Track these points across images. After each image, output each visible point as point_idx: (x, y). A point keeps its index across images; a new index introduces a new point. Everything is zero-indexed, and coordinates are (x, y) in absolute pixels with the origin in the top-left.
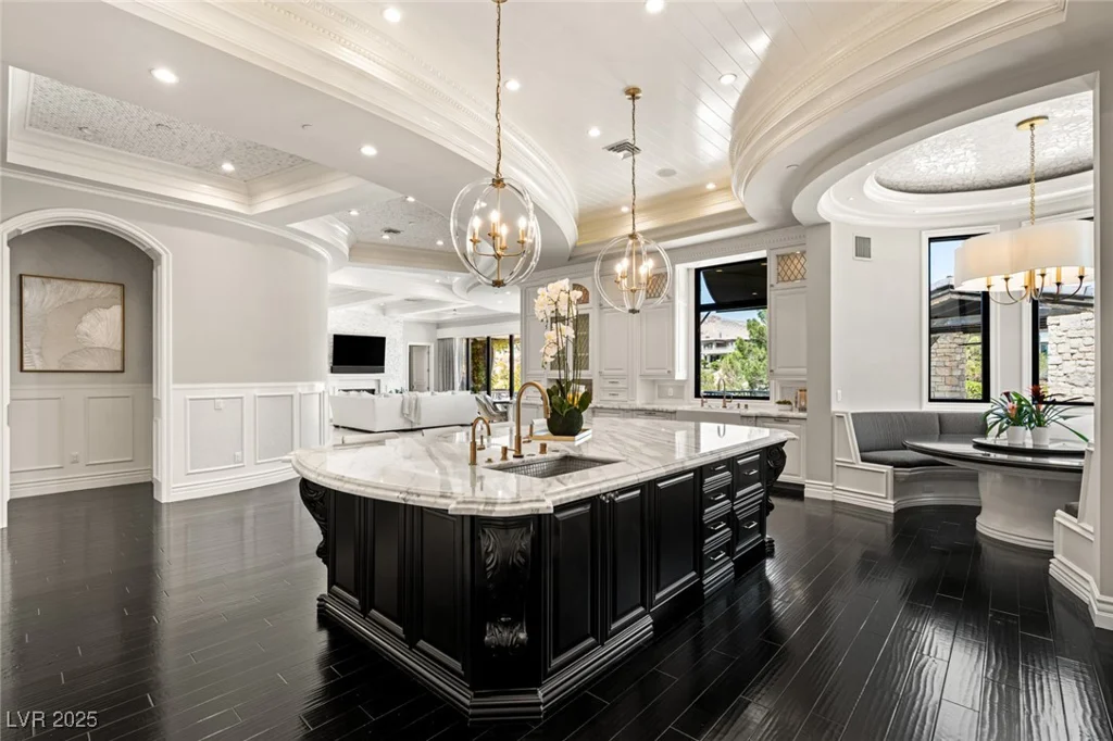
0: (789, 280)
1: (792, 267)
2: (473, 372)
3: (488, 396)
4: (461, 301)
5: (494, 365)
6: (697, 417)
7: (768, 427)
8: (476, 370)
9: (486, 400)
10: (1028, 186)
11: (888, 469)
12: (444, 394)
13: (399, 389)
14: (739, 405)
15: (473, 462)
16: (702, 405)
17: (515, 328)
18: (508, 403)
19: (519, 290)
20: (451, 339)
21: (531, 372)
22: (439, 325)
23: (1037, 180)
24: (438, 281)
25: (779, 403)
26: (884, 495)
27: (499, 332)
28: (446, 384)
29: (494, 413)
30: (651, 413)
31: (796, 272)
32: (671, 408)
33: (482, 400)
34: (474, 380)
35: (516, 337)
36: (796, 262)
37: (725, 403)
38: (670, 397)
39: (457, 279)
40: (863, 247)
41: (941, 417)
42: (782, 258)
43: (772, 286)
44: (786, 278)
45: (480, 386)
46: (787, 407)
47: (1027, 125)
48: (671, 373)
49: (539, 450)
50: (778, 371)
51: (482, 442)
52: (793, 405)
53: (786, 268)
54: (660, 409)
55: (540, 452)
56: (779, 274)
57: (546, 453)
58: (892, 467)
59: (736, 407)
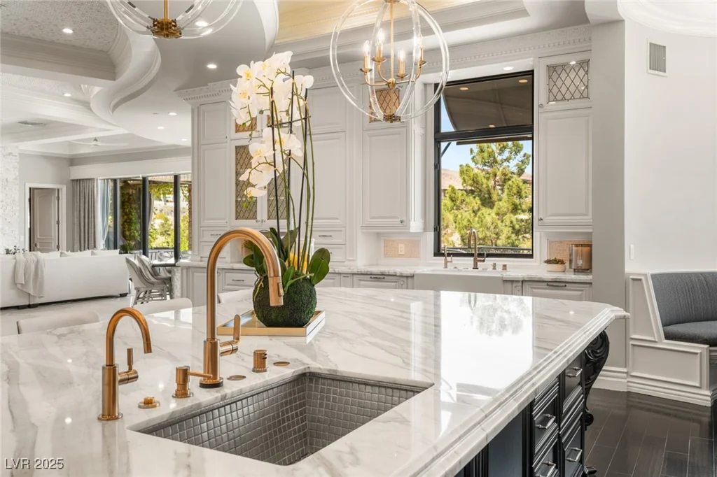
0: (564, 99)
1: (568, 82)
2: (123, 225)
3: (143, 257)
4: (104, 126)
5: (153, 216)
6: (437, 283)
7: (534, 295)
8: (127, 222)
9: (141, 261)
11: (701, 348)
12: (78, 254)
13: (11, 248)
14: (495, 266)
15: (110, 413)
16: (446, 267)
17: (183, 168)
18: (173, 265)
19: (189, 108)
20: (91, 180)
21: (206, 223)
22: (73, 161)
24: (67, 95)
25: (548, 262)
26: (698, 385)
27: (160, 171)
28: (83, 240)
29: (153, 279)
30: (379, 278)
31: (572, 89)
32: (407, 270)
33: (136, 262)
34: (124, 236)
35: (182, 179)
36: (564, 75)
37: (476, 263)
38: (401, 256)
39: (97, 89)
40: (657, 57)
42: (552, 69)
43: (541, 106)
44: (559, 97)
45: (133, 243)
46: (559, 267)
48: (405, 223)
49: (252, 366)
50: (547, 219)
51: (130, 362)
52: (567, 264)
53: (559, 83)
54: (392, 272)
55: (254, 371)
56: (550, 91)
57: (266, 371)
58: (706, 346)
59: (491, 269)
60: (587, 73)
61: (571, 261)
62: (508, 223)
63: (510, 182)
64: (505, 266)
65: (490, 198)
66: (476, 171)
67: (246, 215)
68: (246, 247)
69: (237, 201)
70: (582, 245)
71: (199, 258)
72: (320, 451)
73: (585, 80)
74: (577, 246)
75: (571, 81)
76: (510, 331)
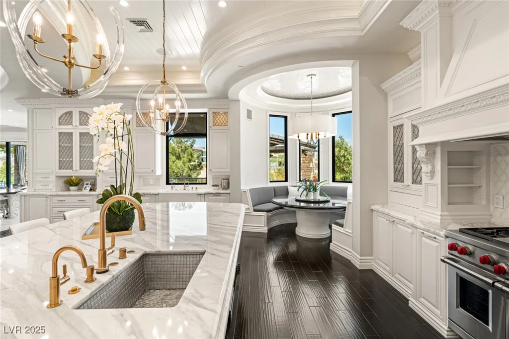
0: (219, 125)
1: (220, 119)
10: (310, 100)
11: (264, 214)
14: (192, 188)
15: (55, 303)
16: (172, 189)
21: (38, 171)
23: (313, 99)
25: (213, 186)
26: (263, 226)
31: (222, 122)
36: (219, 117)
37: (185, 187)
38: (151, 185)
40: (249, 115)
41: (274, 188)
42: (214, 113)
43: (210, 127)
44: (217, 124)
46: (217, 187)
47: (310, 76)
48: (154, 171)
49: (118, 256)
50: (214, 170)
51: (65, 272)
52: (220, 186)
53: (217, 119)
54: (148, 193)
55: (119, 258)
56: (214, 122)
57: (126, 258)
58: (266, 213)
59: (191, 189)
60: (227, 116)
61: (221, 185)
62: (187, 166)
63: (188, 150)
64: (196, 188)
65: (180, 156)
66: (174, 145)
67: (66, 167)
68: (65, 183)
69: (59, 160)
70: (225, 179)
71: (33, 190)
72: (184, 295)
73: (226, 119)
74: (223, 179)
75: (221, 118)
76: (188, 208)
